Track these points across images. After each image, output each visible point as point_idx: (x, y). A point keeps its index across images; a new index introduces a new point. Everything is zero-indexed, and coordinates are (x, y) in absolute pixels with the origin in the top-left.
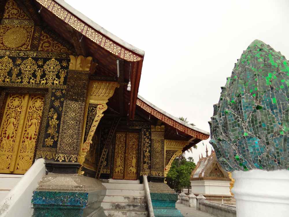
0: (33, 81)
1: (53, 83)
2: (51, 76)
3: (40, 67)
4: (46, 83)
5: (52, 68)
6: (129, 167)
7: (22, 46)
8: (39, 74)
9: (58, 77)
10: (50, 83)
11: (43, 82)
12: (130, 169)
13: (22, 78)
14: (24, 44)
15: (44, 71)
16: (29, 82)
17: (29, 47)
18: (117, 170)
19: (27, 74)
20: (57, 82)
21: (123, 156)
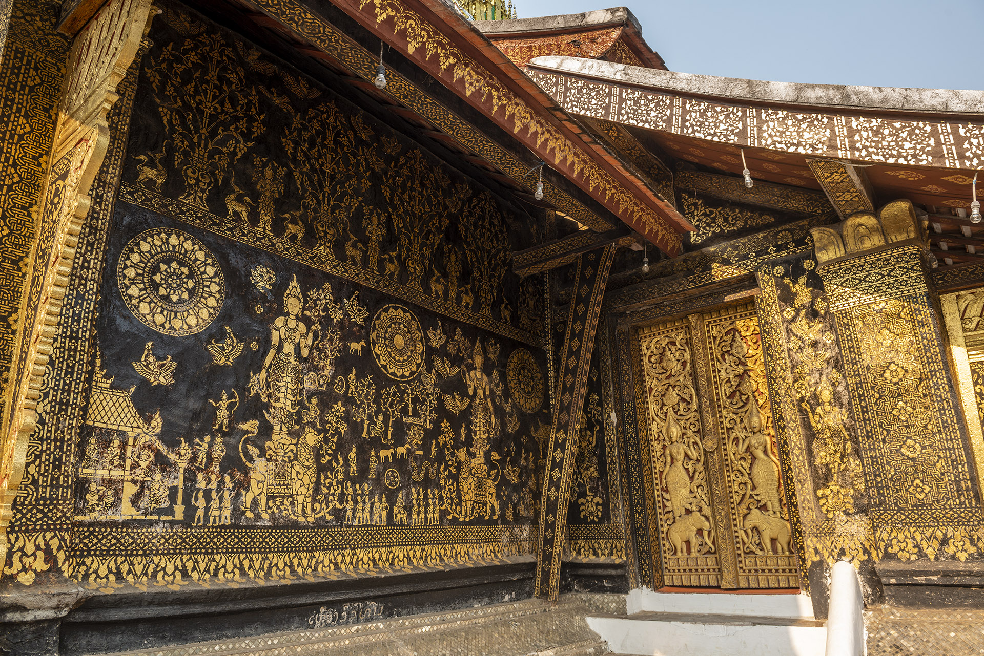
6: (743, 509)
12: (749, 525)
18: (677, 538)
21: (694, 454)
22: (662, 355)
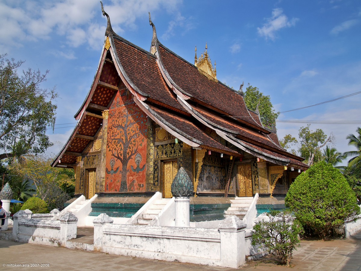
0: (171, 156)
1: (179, 155)
2: (177, 151)
3: (173, 148)
4: (176, 156)
5: (177, 147)
6: (248, 188)
7: (165, 138)
8: (173, 151)
9: (180, 152)
10: (177, 156)
11: (175, 155)
12: (249, 189)
13: (167, 155)
14: (165, 137)
15: (174, 150)
16: (170, 156)
17: (167, 138)
18: (241, 191)
19: (169, 153)
20: (180, 154)
21: (243, 181)
22: (240, 169)
